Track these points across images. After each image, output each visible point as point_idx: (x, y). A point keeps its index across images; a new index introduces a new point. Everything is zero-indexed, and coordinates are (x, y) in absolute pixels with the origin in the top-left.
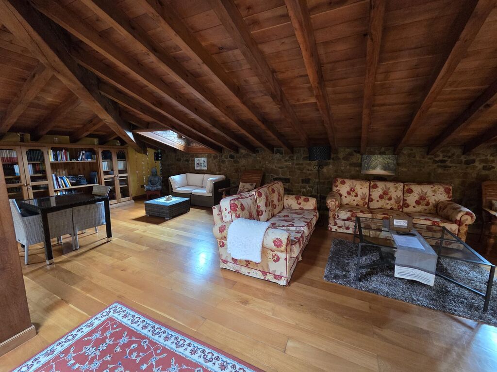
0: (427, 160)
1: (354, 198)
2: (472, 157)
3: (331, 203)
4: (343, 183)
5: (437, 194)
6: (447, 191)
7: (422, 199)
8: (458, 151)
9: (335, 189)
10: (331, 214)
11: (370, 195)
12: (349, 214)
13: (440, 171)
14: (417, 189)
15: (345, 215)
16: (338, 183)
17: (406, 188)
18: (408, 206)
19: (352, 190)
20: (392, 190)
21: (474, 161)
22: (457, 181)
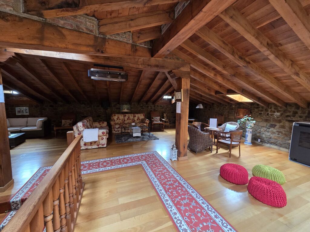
0: (138, 106)
1: (119, 121)
2: (148, 105)
3: (112, 123)
4: (115, 115)
5: (142, 116)
6: (144, 115)
7: (138, 119)
8: (145, 104)
9: (112, 118)
10: (113, 127)
11: (124, 119)
12: (119, 126)
13: (142, 109)
14: (137, 115)
15: (117, 126)
16: (113, 116)
17: (134, 115)
18: (135, 121)
19: (118, 118)
20: (130, 116)
21: (148, 106)
22: (146, 112)
